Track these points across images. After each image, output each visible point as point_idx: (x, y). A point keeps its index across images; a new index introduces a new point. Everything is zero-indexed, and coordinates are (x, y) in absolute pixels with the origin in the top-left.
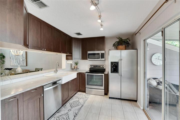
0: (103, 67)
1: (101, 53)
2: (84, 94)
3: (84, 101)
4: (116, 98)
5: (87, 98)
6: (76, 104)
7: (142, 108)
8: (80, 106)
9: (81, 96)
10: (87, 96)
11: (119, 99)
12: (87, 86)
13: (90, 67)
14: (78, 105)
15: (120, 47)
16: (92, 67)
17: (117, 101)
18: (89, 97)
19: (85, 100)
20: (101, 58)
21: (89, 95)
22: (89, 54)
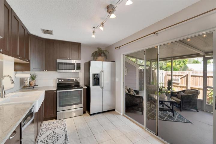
0: (77, 80)
1: (77, 63)
2: (55, 121)
3: (64, 130)
4: (98, 113)
5: (65, 125)
6: (53, 137)
7: (122, 114)
8: (63, 138)
9: (51, 125)
10: (61, 122)
11: (100, 113)
12: (58, 109)
13: (59, 82)
14: (59, 138)
15: (99, 58)
16: (61, 81)
17: (99, 115)
18: (65, 122)
19: (63, 128)
20: (77, 69)
21: (64, 120)
22: (59, 63)
